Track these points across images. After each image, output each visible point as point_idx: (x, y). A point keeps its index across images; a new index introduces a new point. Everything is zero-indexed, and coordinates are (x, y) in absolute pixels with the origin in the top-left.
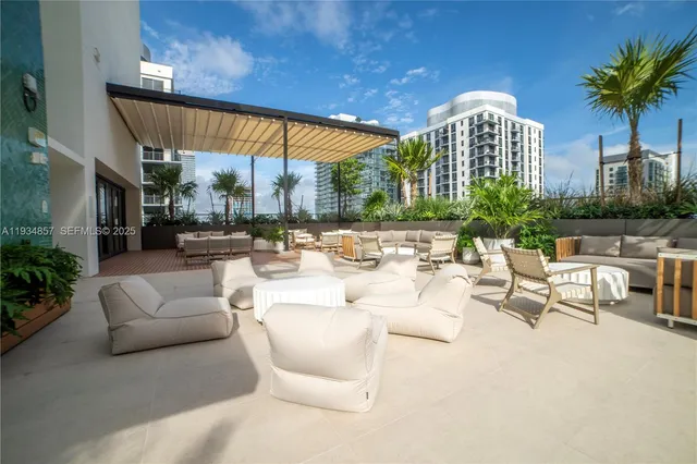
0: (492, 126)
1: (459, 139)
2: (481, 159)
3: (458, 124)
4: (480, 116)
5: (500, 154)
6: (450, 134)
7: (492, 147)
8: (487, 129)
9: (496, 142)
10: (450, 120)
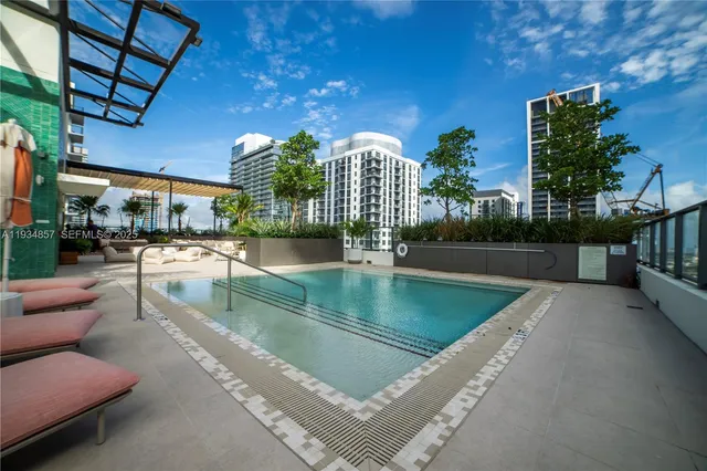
0: (378, 162)
1: (353, 170)
2: (369, 189)
3: (353, 158)
4: (370, 153)
5: (385, 185)
6: (346, 165)
7: (378, 179)
8: (374, 165)
9: (382, 175)
10: (347, 153)
